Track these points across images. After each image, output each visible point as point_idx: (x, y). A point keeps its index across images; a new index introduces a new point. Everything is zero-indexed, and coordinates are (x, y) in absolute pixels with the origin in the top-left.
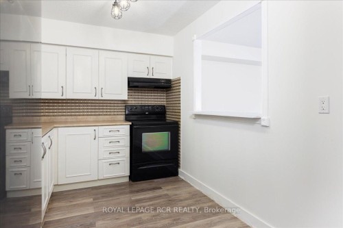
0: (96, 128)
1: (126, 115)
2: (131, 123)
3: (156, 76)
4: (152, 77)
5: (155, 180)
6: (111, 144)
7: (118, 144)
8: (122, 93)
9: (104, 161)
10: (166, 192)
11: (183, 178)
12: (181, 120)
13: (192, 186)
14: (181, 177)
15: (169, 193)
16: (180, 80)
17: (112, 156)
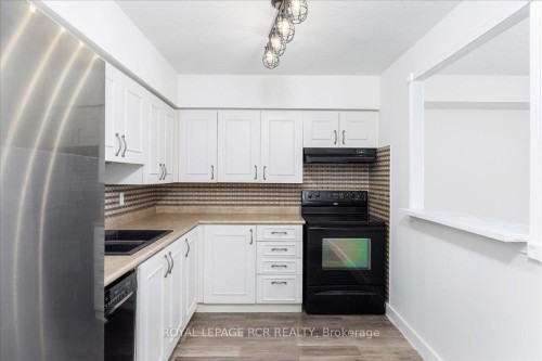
0: (253, 227)
1: (303, 206)
2: (304, 222)
3: (349, 145)
4: (342, 146)
5: (344, 317)
6: (275, 253)
7: (284, 253)
8: (294, 173)
9: (265, 277)
10: (354, 343)
11: (392, 321)
12: (391, 220)
13: (404, 340)
14: (389, 318)
15: (361, 345)
16: (389, 150)
17: (275, 270)
